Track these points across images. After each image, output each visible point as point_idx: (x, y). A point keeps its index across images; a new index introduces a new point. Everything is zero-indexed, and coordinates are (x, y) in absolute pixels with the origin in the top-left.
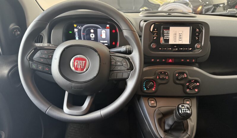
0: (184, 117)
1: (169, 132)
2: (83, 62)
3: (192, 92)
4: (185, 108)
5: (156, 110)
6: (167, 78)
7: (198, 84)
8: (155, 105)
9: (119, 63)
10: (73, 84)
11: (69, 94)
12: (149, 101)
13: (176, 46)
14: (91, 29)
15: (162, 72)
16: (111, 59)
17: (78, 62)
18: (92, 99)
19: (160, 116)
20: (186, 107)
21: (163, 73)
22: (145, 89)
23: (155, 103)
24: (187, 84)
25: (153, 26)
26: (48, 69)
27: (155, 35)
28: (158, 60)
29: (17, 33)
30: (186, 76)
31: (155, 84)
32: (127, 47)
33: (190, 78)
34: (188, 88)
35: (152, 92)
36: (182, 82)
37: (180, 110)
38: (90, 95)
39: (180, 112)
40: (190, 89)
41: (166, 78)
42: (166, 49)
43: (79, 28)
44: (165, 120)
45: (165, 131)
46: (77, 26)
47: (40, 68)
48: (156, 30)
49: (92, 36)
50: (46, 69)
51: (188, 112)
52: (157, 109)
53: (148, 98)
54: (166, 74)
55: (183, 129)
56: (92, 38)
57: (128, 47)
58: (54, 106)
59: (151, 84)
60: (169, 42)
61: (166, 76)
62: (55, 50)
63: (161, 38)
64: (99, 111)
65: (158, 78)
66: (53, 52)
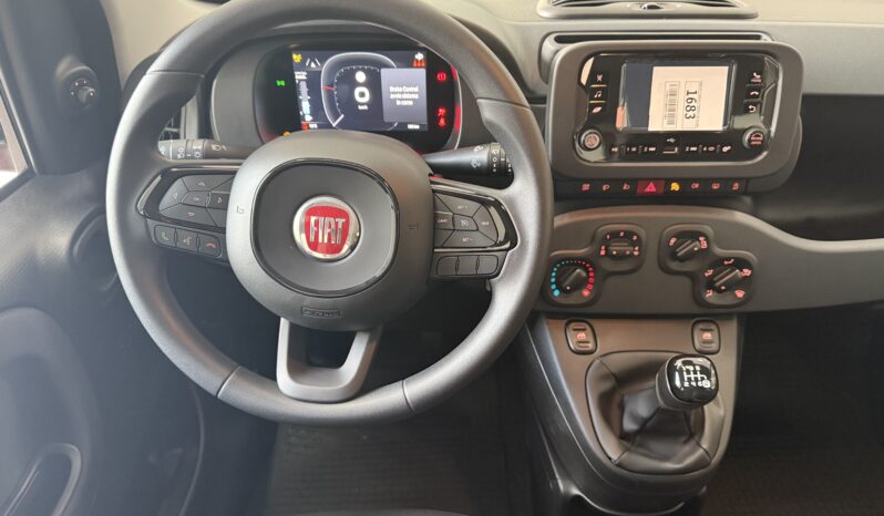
0: (690, 401)
1: (638, 438)
2: (337, 224)
3: (726, 300)
4: (695, 372)
5: (594, 364)
6: (636, 253)
7: (747, 272)
8: (591, 346)
9: (464, 223)
10: (308, 300)
11: (293, 329)
12: (570, 334)
13: (672, 140)
14: (358, 70)
15: (619, 232)
16: (435, 207)
17: (321, 224)
18: (374, 345)
19: (607, 385)
20: (698, 368)
21: (622, 234)
22: (557, 293)
23: (591, 340)
24: (707, 274)
25: (590, 63)
26: (214, 246)
27: (598, 99)
28: (605, 188)
29: (85, 94)
30: (704, 245)
31: (591, 274)
32: (494, 152)
33: (719, 251)
34: (710, 285)
35: (581, 301)
36: (690, 266)
37: (677, 374)
38: (365, 331)
39: (678, 383)
40: (718, 290)
41: (632, 254)
42: (637, 150)
43: (313, 65)
44: (626, 398)
45: (624, 437)
46: (303, 61)
47: (187, 241)
48: (600, 78)
49: (362, 95)
50: (209, 245)
51: (706, 384)
52: (598, 361)
53: (565, 321)
54: (635, 238)
55: (687, 429)
56: (363, 104)
57: (496, 149)
58: (245, 370)
59: (579, 274)
60: (647, 125)
61: (631, 248)
62: (233, 173)
63: (619, 109)
64: (399, 384)
65: (603, 253)
66: (228, 185)
